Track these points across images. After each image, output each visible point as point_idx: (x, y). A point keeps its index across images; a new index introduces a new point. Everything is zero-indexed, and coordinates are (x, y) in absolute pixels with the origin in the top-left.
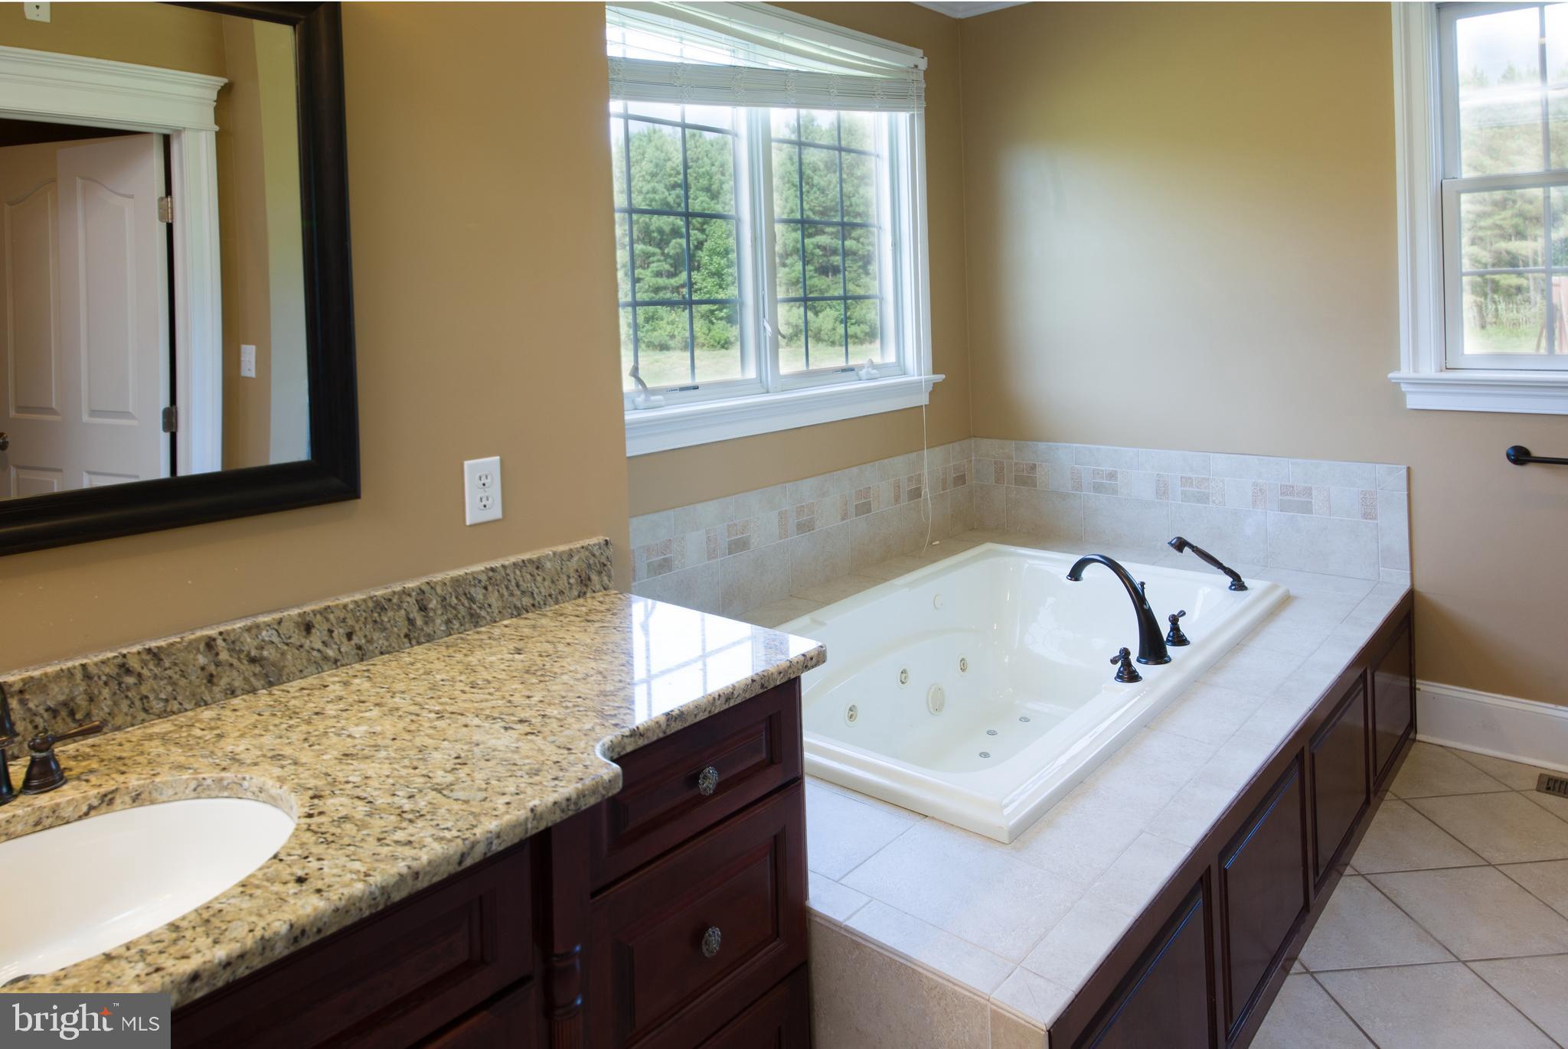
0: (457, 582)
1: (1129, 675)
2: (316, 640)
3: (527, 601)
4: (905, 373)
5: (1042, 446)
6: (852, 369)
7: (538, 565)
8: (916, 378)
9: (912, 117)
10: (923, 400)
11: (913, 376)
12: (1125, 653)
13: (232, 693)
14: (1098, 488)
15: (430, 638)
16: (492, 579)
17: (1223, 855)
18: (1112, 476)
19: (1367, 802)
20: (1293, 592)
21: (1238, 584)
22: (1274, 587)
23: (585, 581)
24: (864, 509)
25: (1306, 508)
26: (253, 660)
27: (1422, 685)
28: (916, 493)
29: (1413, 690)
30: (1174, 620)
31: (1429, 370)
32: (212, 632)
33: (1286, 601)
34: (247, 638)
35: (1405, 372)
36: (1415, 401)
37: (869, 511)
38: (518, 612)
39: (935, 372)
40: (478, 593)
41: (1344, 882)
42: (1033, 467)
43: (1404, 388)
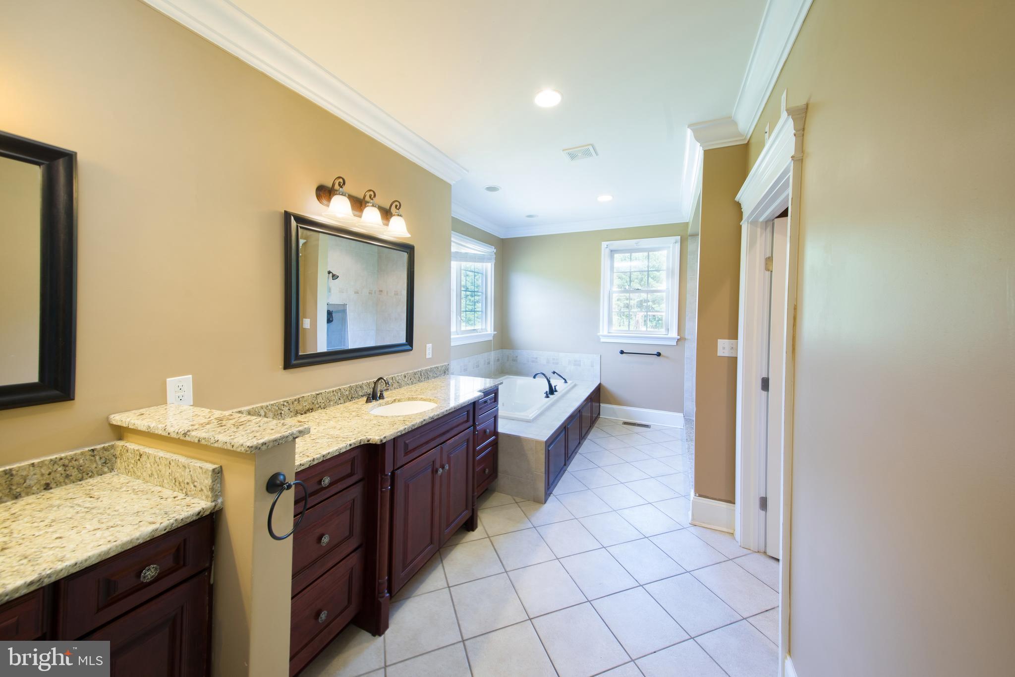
0: (426, 370)
1: (547, 397)
2: (406, 380)
3: (436, 376)
4: (487, 331)
5: (519, 351)
6: (476, 330)
7: (438, 368)
8: (490, 332)
9: (492, 264)
10: (491, 338)
11: (489, 332)
12: (547, 392)
13: (395, 388)
14: (533, 362)
15: (422, 381)
16: (431, 370)
17: (568, 425)
18: (537, 358)
19: (590, 427)
20: (577, 384)
21: (566, 382)
22: (573, 382)
23: (445, 372)
24: (478, 366)
25: (579, 365)
26: (398, 382)
27: (601, 405)
28: (489, 363)
29: (600, 406)
30: (555, 387)
31: (605, 333)
32: (393, 376)
33: (575, 385)
34: (397, 377)
35: (601, 333)
36: (603, 340)
37: (478, 367)
38: (435, 377)
39: (494, 331)
40: (429, 373)
41: (586, 441)
42: (517, 357)
43: (601, 337)
